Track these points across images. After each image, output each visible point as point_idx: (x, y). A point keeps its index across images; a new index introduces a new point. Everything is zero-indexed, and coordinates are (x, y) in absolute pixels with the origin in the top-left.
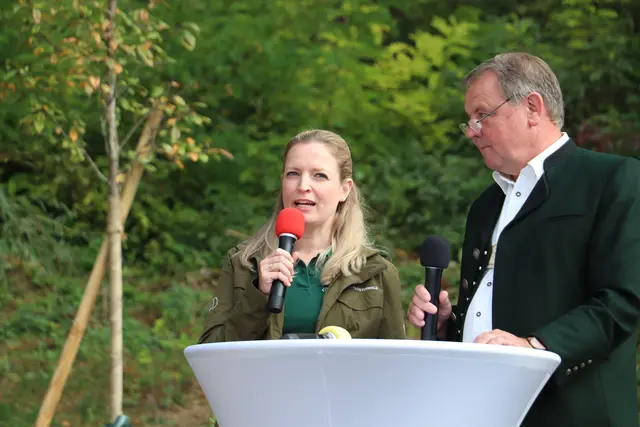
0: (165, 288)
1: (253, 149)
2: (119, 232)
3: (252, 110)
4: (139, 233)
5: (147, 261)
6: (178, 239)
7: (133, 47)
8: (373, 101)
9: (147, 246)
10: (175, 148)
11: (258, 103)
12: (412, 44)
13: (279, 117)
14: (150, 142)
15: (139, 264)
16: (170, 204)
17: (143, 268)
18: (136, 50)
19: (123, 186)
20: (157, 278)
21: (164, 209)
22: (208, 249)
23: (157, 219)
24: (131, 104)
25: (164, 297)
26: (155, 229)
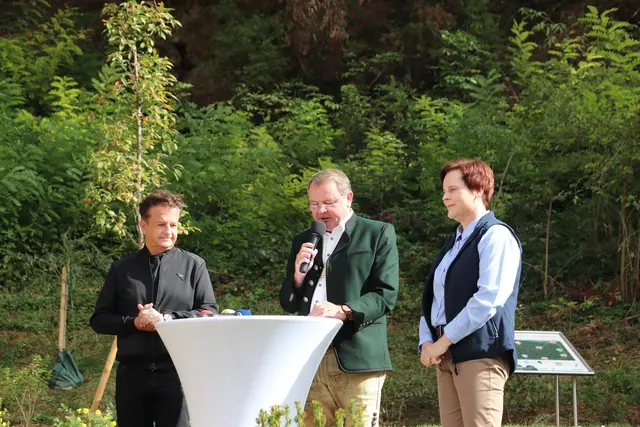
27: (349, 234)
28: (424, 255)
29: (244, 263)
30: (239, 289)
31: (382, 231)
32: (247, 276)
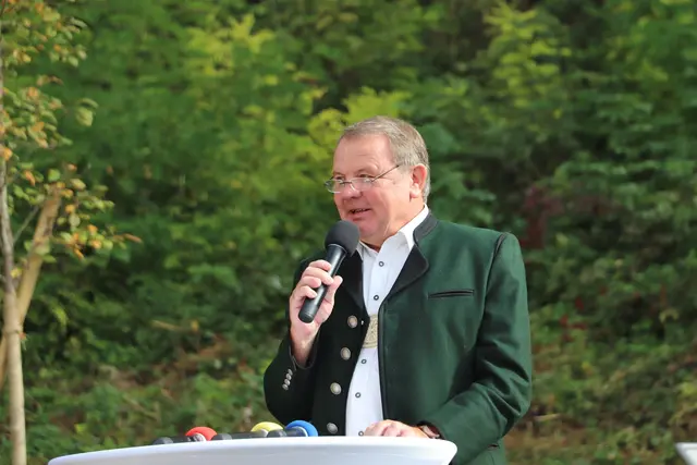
0: (87, 388)
1: (177, 232)
2: (17, 332)
3: (174, 190)
4: (57, 331)
5: (67, 361)
6: (101, 335)
7: (23, 129)
8: (307, 173)
9: (67, 345)
10: (75, 236)
11: (182, 181)
12: (345, 110)
13: (204, 197)
14: (47, 232)
15: (58, 364)
16: (90, 297)
17: (63, 368)
18: (27, 133)
19: (19, 281)
20: (78, 379)
21: (83, 303)
22: (135, 343)
23: (76, 314)
24: (24, 191)
25: (87, 399)
26: (75, 324)
27: (424, 253)
28: (627, 279)
29: (235, 307)
30: (225, 364)
31: (497, 249)
32: (242, 335)
